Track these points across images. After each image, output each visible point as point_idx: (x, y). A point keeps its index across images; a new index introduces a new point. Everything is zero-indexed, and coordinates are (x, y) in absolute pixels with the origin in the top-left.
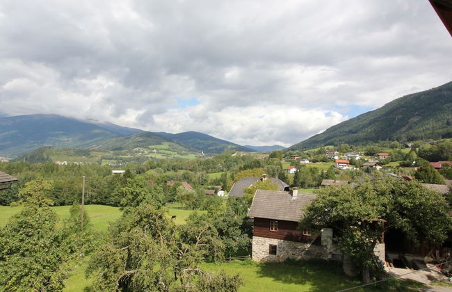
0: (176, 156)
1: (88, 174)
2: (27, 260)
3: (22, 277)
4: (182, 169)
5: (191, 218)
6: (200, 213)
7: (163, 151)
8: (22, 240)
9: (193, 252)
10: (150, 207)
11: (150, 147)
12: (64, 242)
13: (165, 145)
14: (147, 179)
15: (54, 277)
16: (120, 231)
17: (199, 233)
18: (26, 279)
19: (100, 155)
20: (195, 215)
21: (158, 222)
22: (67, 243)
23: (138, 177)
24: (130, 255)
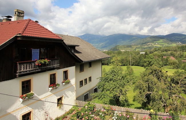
0: (166, 45)
1: (131, 54)
2: (115, 83)
3: (114, 88)
4: (170, 51)
5: (176, 73)
6: (180, 71)
7: (160, 43)
8: (113, 76)
9: (177, 88)
10: (156, 67)
11: (154, 42)
12: (125, 78)
13: (161, 40)
14: (154, 56)
15: (123, 90)
16: (145, 76)
17: (180, 79)
18: (115, 89)
19: (135, 47)
20: (178, 71)
21: (160, 73)
22: (127, 79)
23: (150, 55)
24: (149, 86)
